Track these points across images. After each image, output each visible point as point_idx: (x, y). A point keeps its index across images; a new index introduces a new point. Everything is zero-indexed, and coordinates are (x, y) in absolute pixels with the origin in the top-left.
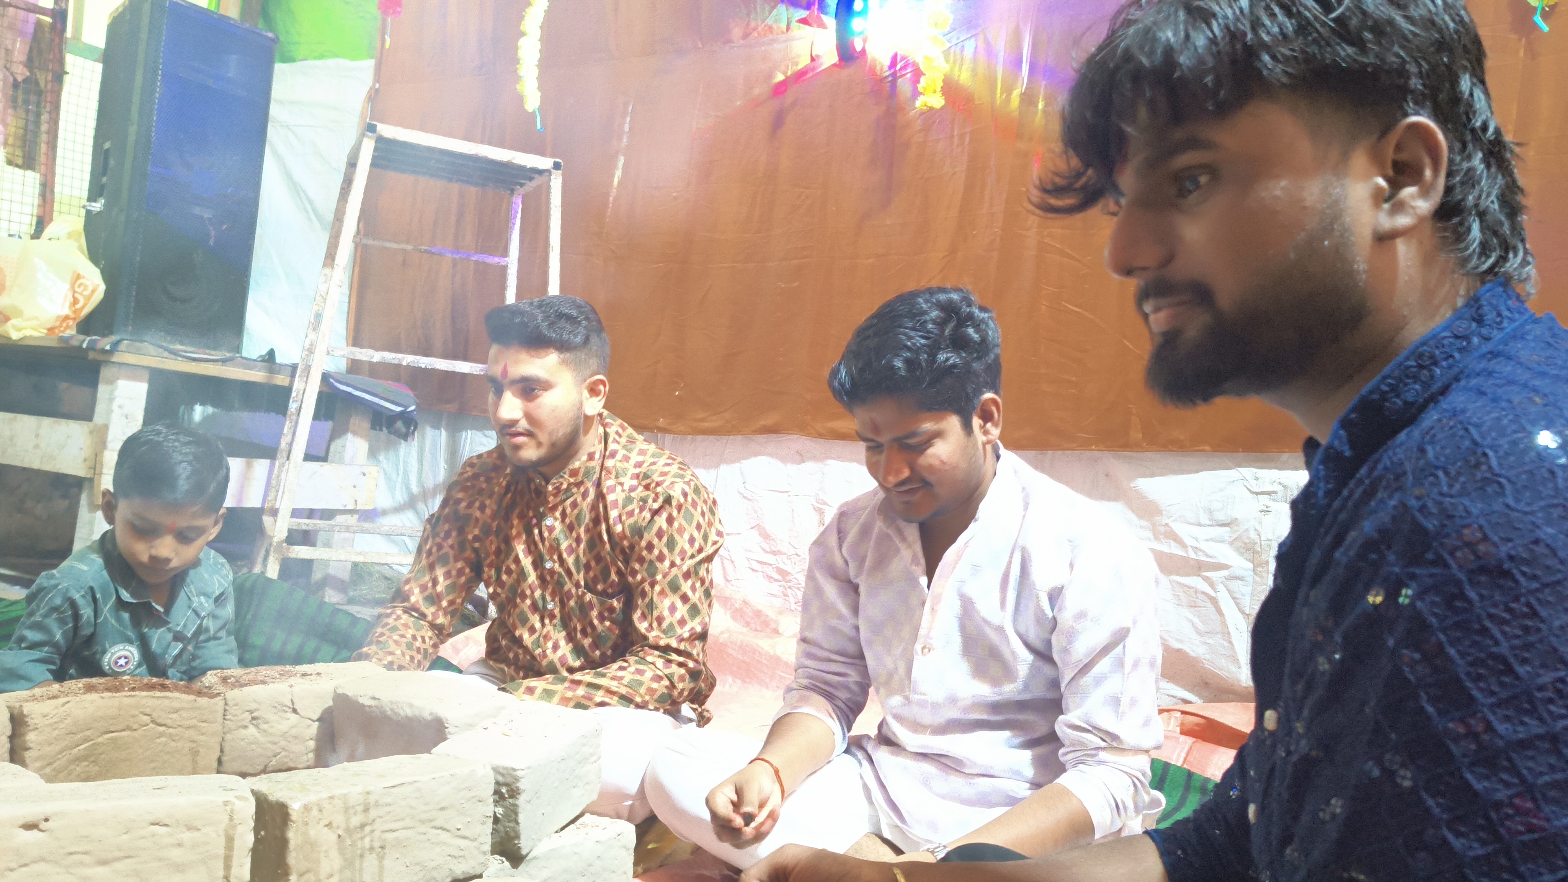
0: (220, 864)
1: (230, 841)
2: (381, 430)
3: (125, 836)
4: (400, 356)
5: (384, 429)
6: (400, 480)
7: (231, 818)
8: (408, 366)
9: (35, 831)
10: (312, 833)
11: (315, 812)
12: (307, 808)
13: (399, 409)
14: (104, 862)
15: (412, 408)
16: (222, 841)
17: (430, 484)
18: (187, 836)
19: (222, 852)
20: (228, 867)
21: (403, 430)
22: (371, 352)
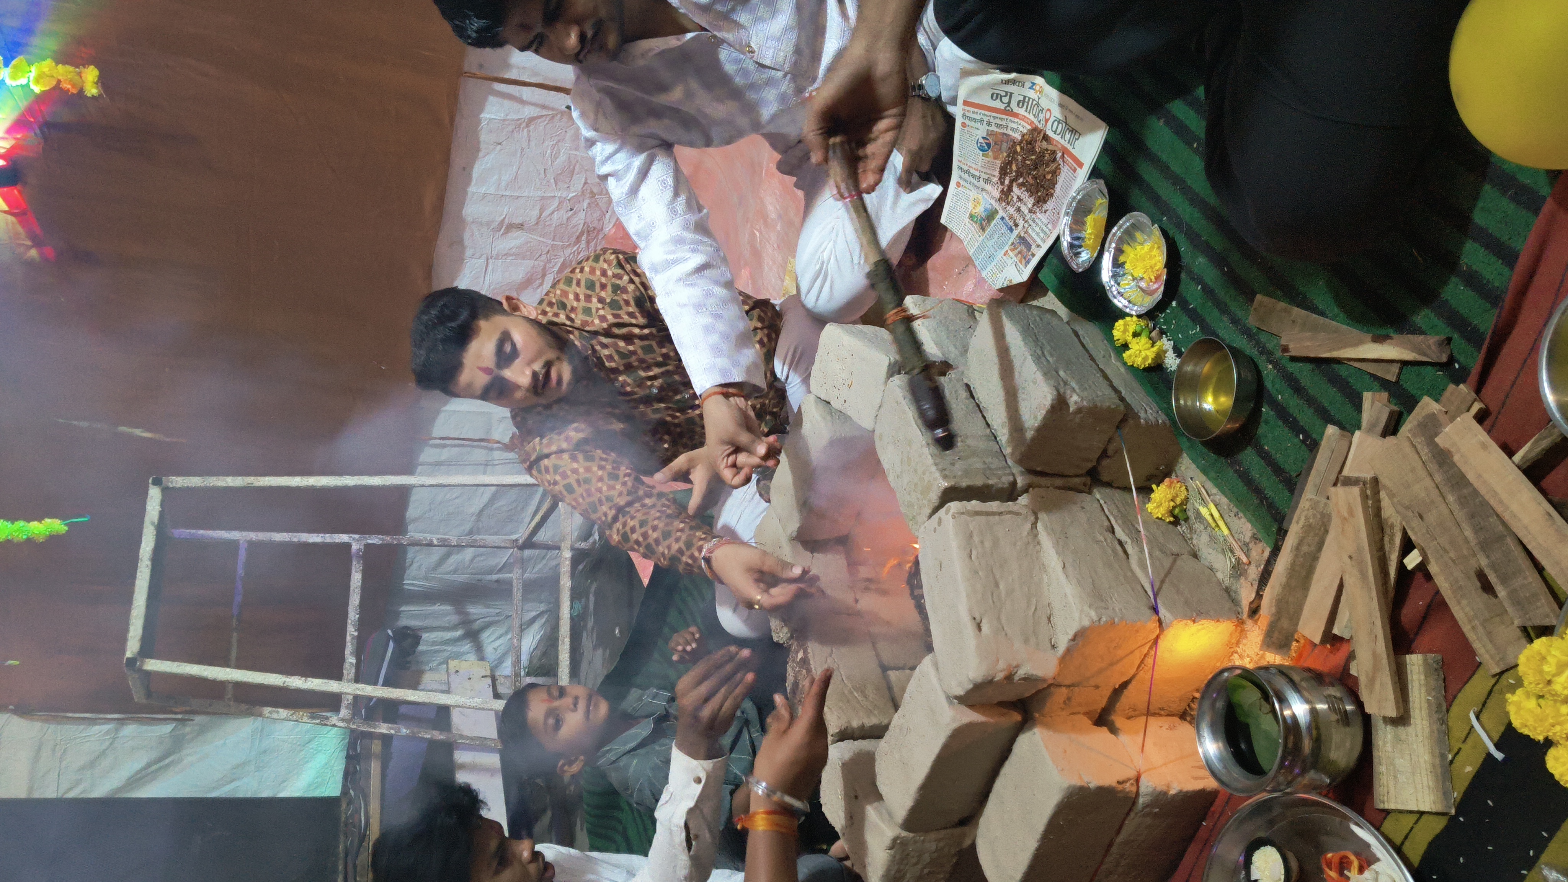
0: (991, 518)
1: (977, 513)
2: (409, 662)
3: (980, 573)
4: (348, 638)
5: (408, 659)
6: (450, 648)
7: (963, 513)
8: (358, 630)
9: (982, 625)
10: (960, 473)
11: (947, 472)
12: (945, 477)
13: (391, 644)
14: (997, 585)
15: (390, 632)
16: (978, 518)
17: (454, 619)
18: (976, 539)
19: (983, 518)
20: (993, 514)
21: (409, 640)
22: (346, 666)
